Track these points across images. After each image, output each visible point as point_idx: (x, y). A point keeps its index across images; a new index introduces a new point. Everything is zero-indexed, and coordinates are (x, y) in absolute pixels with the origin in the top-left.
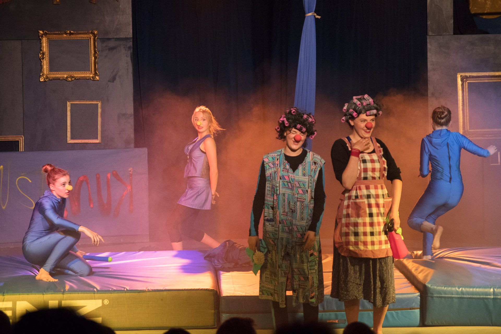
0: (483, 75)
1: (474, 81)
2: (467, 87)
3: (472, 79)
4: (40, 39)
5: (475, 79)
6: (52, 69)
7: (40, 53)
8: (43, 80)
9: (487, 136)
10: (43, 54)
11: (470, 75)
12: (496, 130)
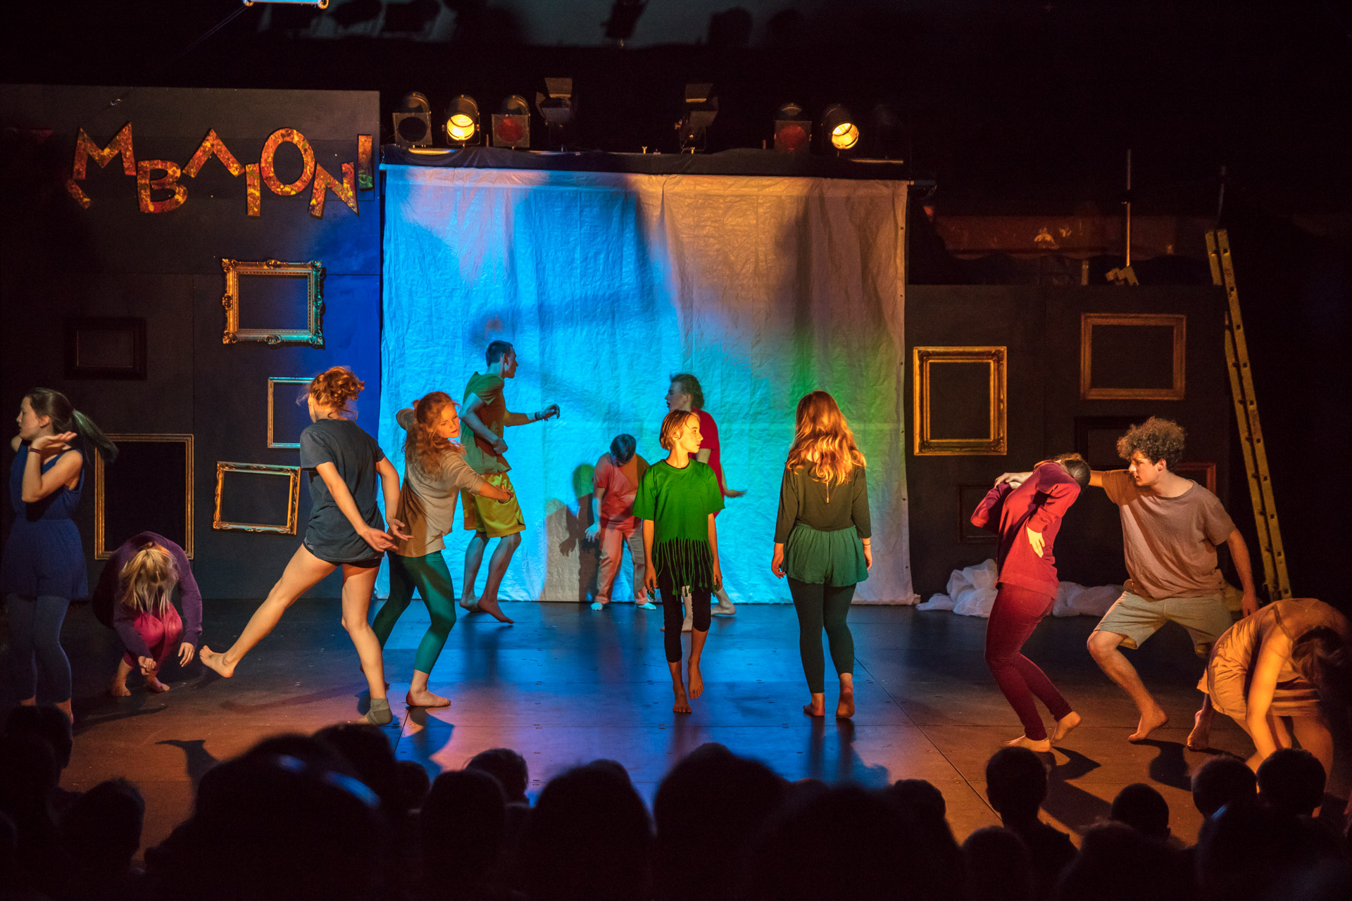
0: (953, 352)
1: (940, 361)
2: (928, 369)
3: (937, 357)
4: (225, 274)
5: (942, 357)
6: (243, 323)
7: (223, 295)
8: (227, 342)
9: (958, 450)
10: (229, 298)
11: (934, 350)
12: (972, 440)
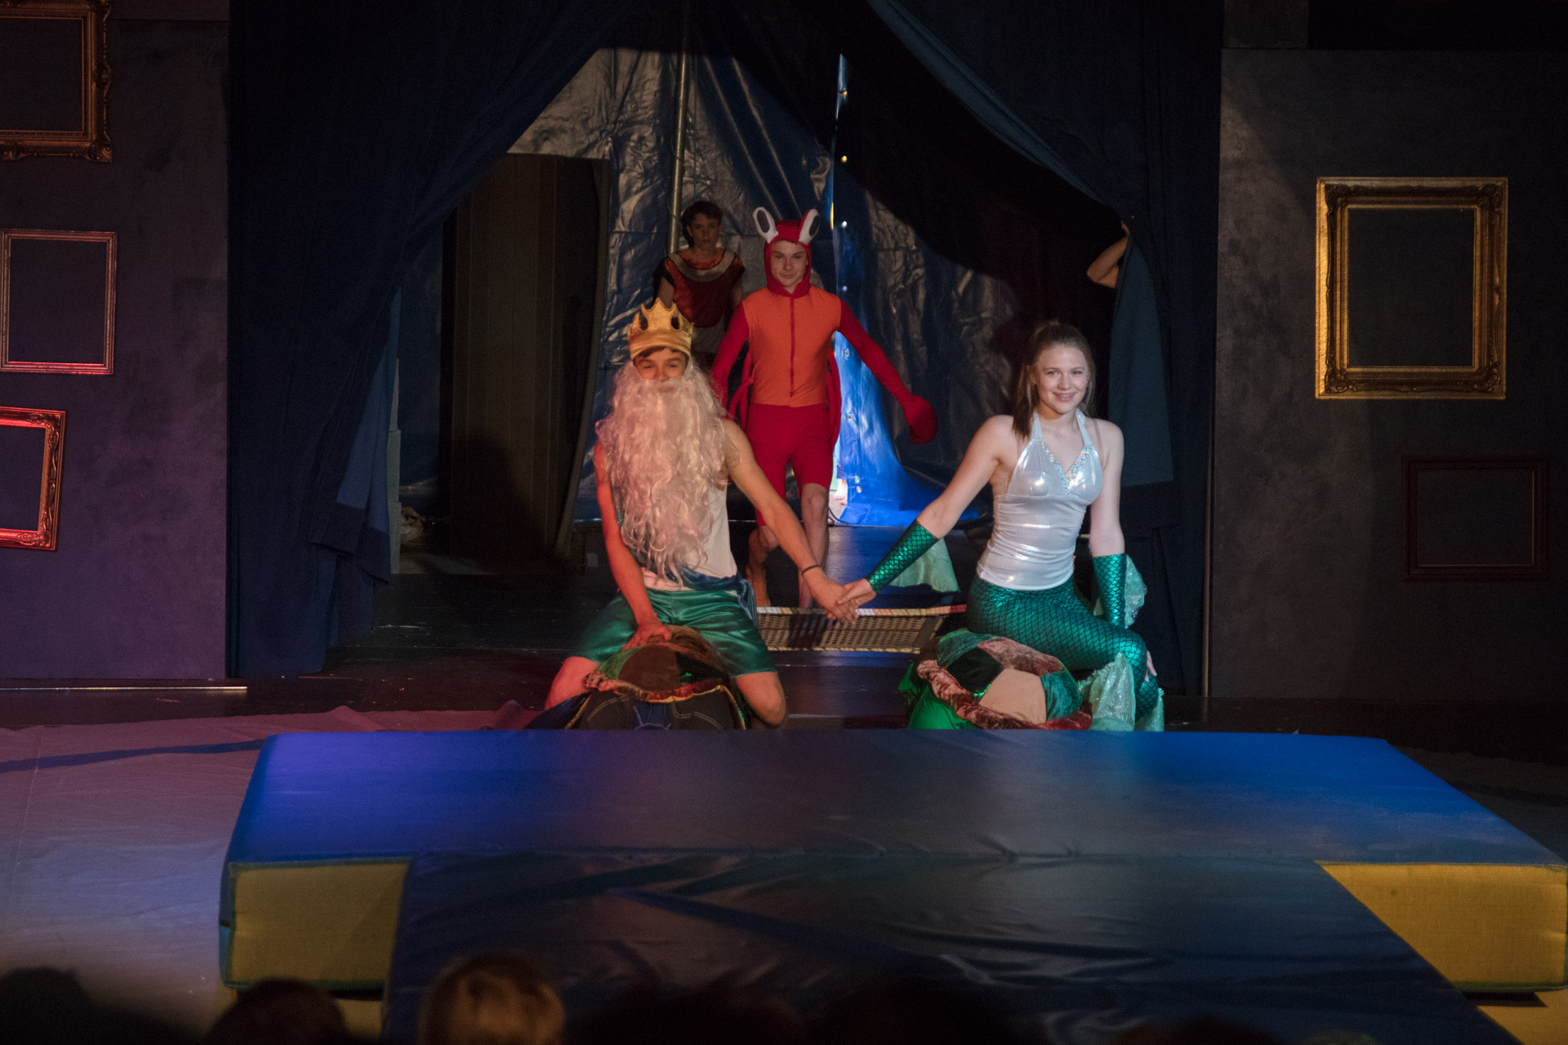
0: (1400, 188)
1: (1370, 206)
2: (1346, 224)
3: (1366, 198)
5: (1375, 199)
9: (1406, 388)
11: (1358, 183)
12: (1436, 369)
